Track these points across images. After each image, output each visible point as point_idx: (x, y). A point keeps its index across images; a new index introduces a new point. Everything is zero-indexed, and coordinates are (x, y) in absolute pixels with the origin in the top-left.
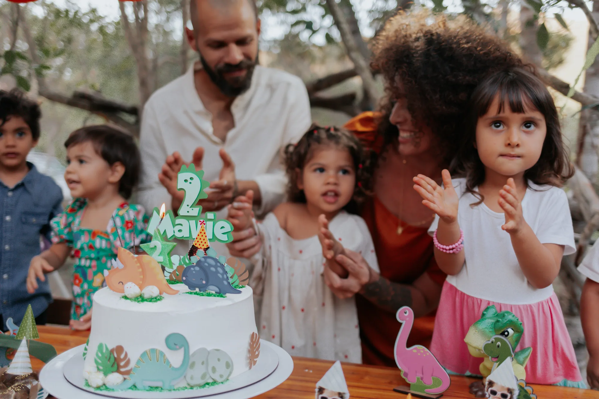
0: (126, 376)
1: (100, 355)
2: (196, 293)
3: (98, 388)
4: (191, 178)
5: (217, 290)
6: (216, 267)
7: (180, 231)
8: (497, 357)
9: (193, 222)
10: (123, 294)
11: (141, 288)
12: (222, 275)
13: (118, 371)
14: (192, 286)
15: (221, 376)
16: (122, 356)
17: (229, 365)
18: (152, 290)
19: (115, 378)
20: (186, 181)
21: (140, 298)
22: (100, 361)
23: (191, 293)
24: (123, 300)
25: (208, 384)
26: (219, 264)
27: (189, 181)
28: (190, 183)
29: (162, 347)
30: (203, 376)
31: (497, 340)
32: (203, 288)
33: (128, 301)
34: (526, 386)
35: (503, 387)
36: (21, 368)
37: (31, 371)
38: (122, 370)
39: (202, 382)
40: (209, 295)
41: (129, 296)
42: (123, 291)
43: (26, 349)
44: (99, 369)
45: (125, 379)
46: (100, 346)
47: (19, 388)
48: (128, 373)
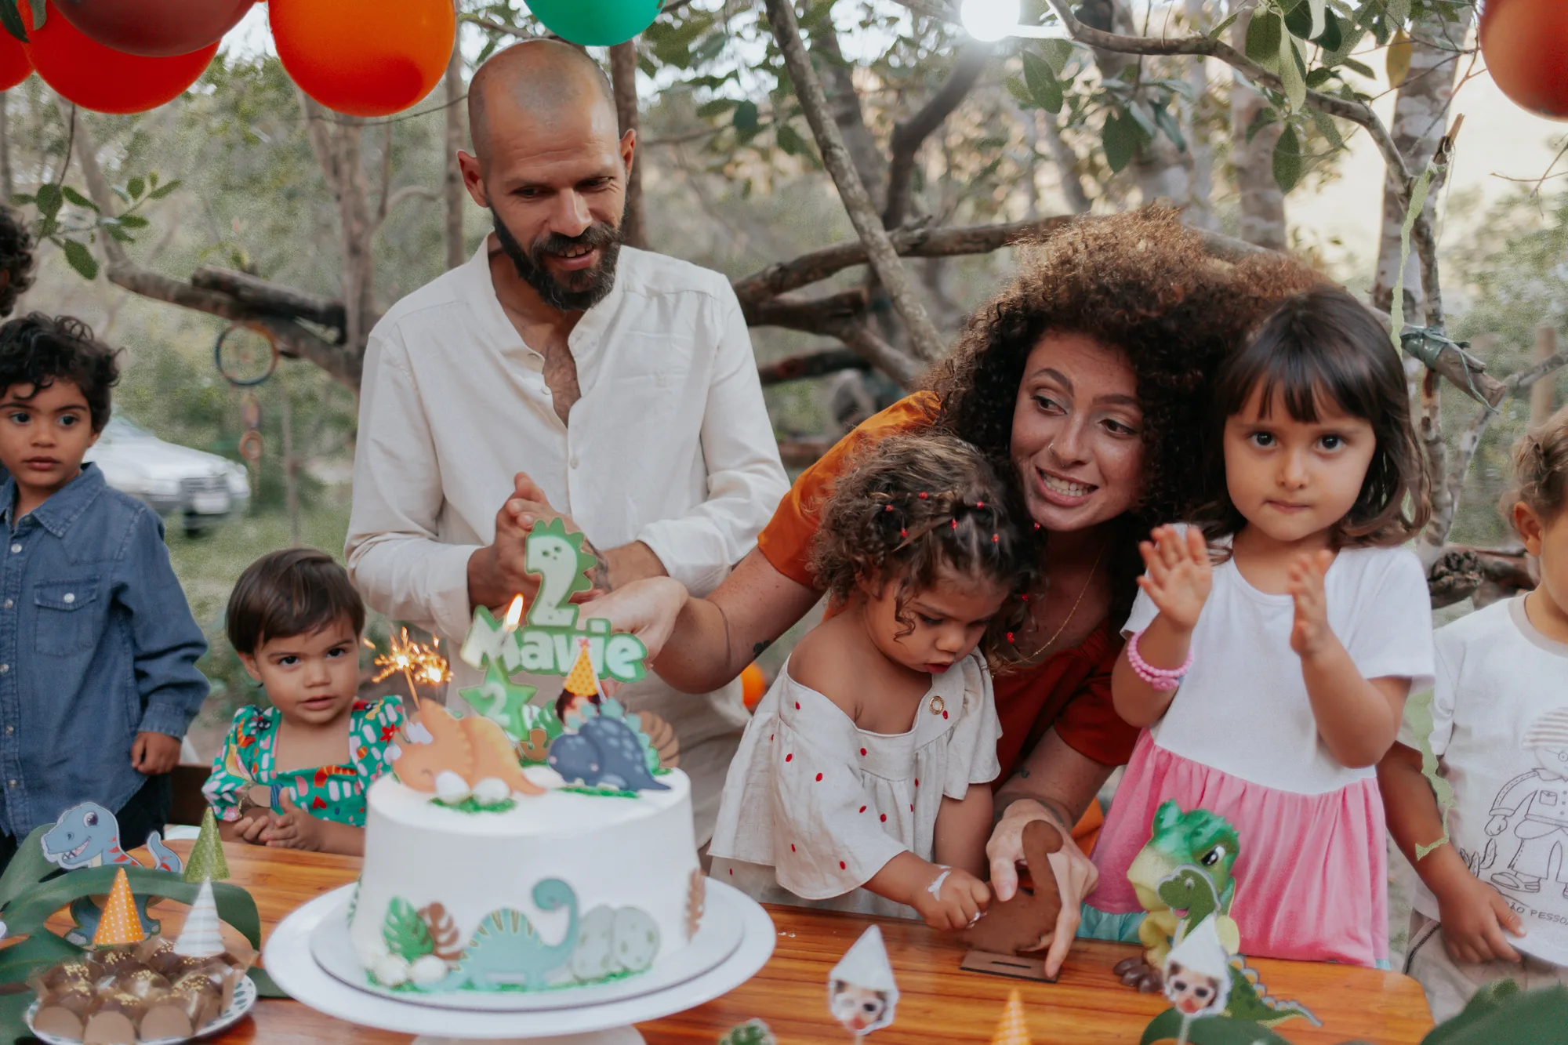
0: (453, 964)
1: (394, 920)
2: (578, 790)
3: (398, 987)
4: (557, 549)
5: (622, 782)
6: (619, 737)
7: (533, 656)
8: (1186, 910)
9: (560, 639)
10: (433, 796)
11: (470, 780)
12: (633, 753)
13: (434, 952)
14: (568, 776)
15: (639, 960)
16: (442, 924)
17: (652, 937)
18: (492, 788)
19: (429, 968)
20: (545, 554)
21: (470, 804)
22: (394, 933)
23: (568, 790)
24: (436, 808)
25: (613, 975)
26: (625, 733)
27: (553, 553)
28: (555, 558)
29: (524, 905)
30: (605, 961)
31: (1186, 874)
32: (591, 779)
33: (446, 811)
34: (1245, 967)
35: (1198, 977)
36: (203, 942)
37: (220, 950)
38: (443, 951)
39: (601, 972)
40: (606, 793)
41: (444, 798)
42: (432, 788)
43: (212, 903)
44: (393, 951)
45: (450, 970)
46: (395, 905)
47: (199, 984)
48: (455, 956)
